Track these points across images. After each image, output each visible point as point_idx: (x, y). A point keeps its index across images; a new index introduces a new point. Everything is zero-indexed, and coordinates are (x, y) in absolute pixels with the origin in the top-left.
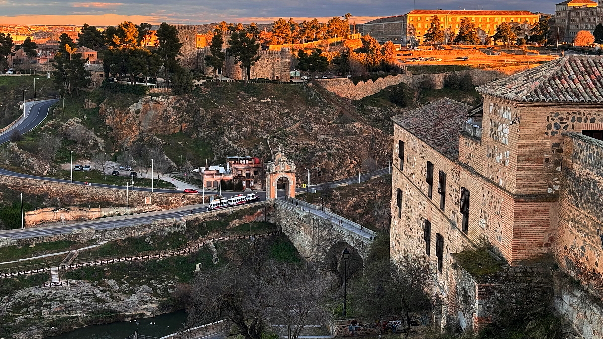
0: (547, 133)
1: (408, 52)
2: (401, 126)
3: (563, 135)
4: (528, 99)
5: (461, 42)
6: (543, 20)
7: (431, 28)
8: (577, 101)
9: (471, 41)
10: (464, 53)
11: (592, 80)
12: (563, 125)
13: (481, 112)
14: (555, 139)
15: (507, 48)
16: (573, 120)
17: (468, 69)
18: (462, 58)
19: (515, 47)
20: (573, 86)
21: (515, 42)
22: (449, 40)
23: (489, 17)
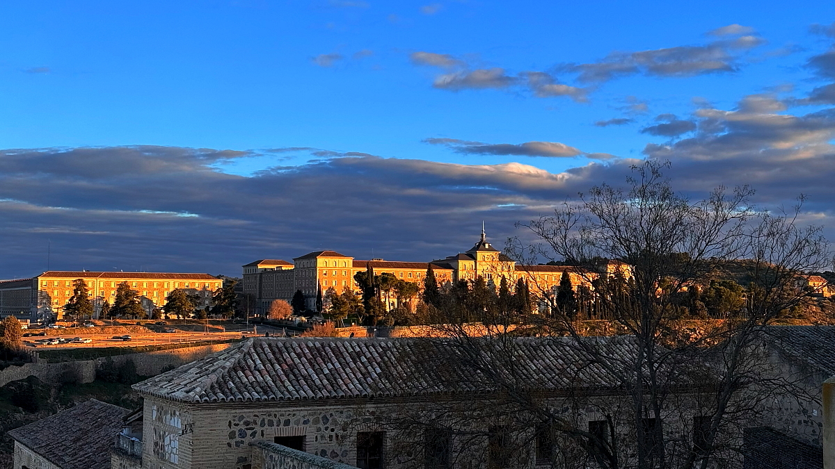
0: (229, 445)
1: (41, 331)
2: (24, 444)
3: (251, 445)
4: (203, 400)
5: (119, 315)
6: (228, 286)
7: (73, 297)
8: (266, 399)
9: (133, 314)
10: (123, 331)
11: (282, 370)
12: (249, 432)
13: (141, 419)
14: (241, 452)
15: (183, 323)
16: (263, 424)
17: (130, 353)
18: (121, 338)
19: (194, 322)
20: (260, 379)
21: (192, 315)
22: (102, 313)
23: (156, 282)
